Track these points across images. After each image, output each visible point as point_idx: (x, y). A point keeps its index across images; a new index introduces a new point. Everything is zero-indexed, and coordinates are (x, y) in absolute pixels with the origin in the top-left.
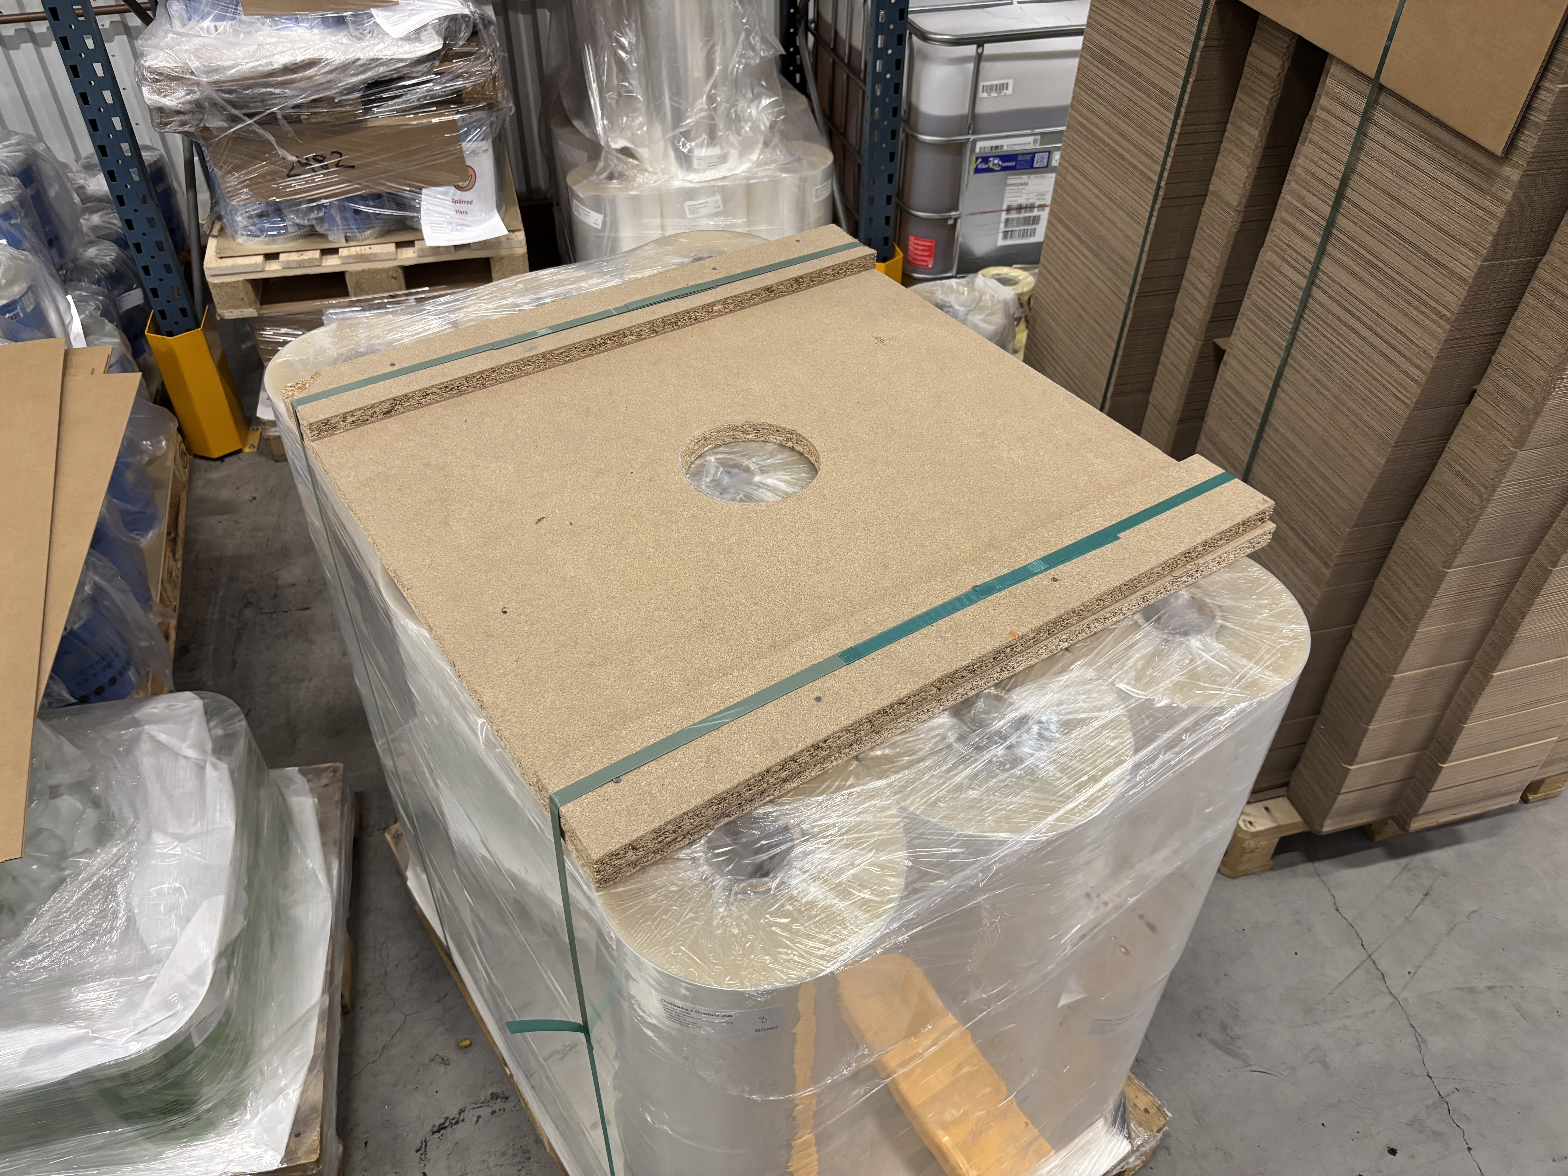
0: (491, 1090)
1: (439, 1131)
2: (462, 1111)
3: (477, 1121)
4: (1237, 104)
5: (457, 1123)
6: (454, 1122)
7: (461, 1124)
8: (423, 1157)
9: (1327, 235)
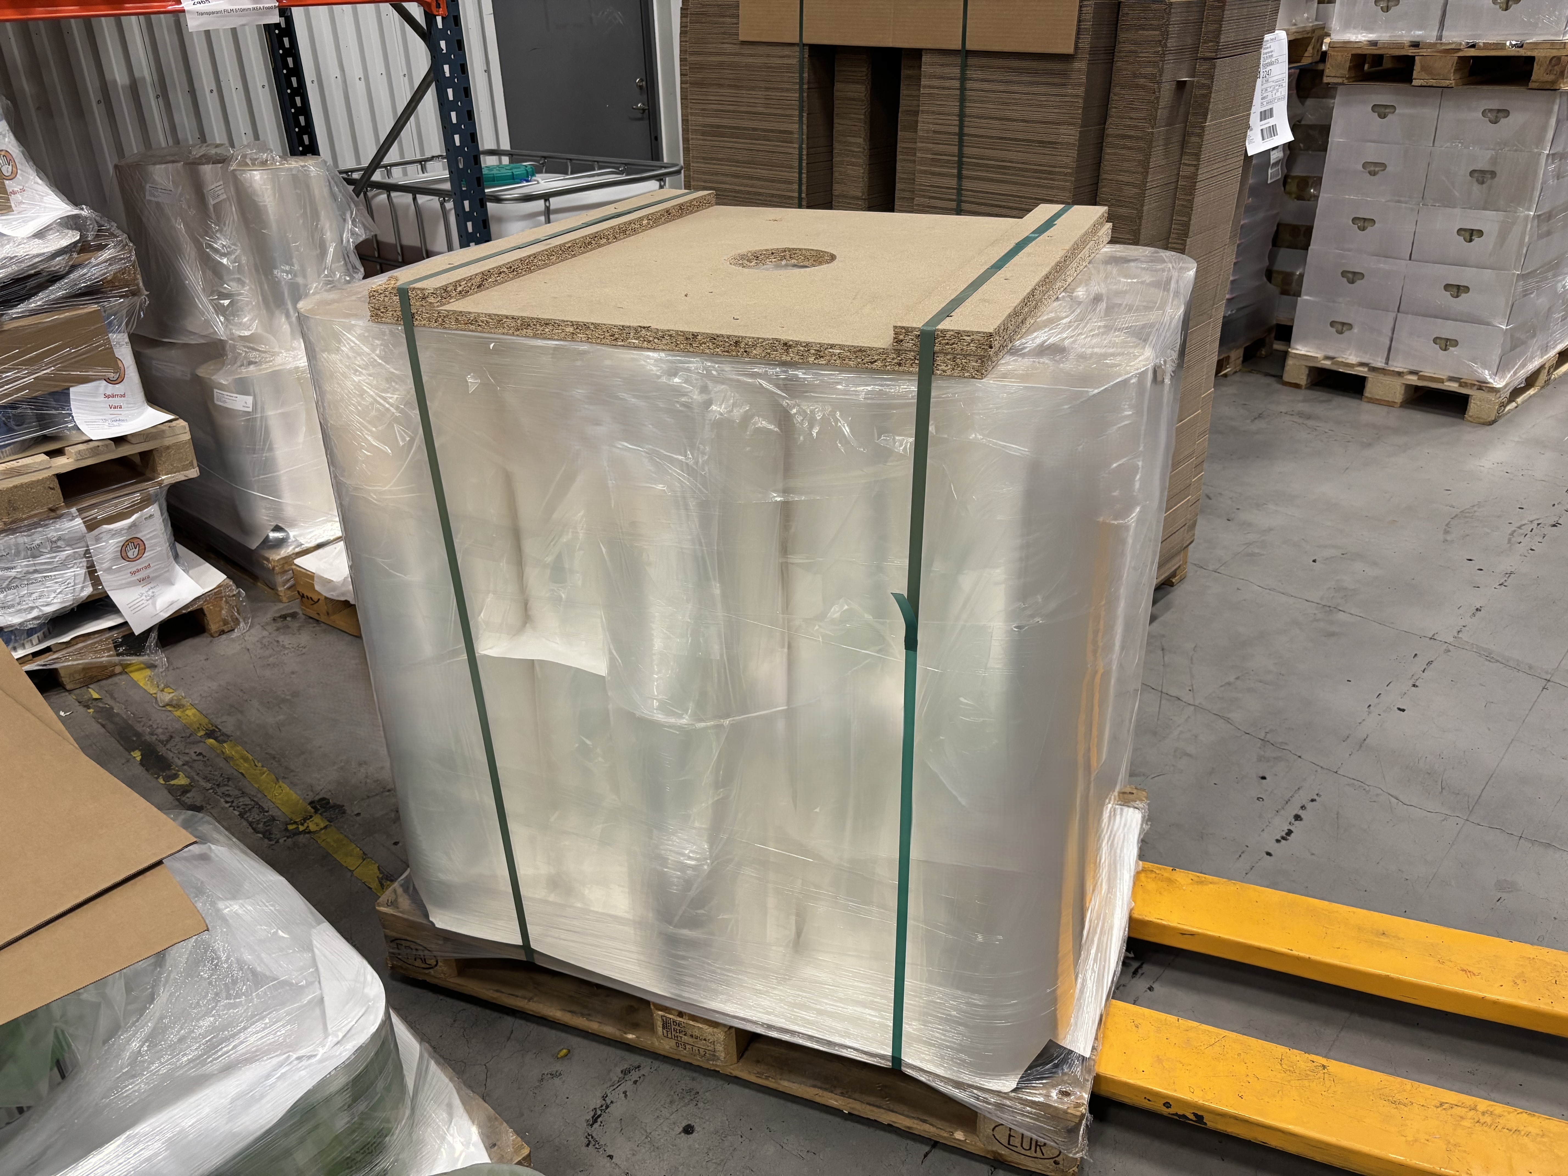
0: (618, 1070)
1: (595, 1121)
2: (604, 1098)
3: (626, 1096)
4: (836, 127)
5: (607, 1107)
6: (604, 1107)
7: (612, 1107)
8: (597, 1146)
9: (960, 165)
